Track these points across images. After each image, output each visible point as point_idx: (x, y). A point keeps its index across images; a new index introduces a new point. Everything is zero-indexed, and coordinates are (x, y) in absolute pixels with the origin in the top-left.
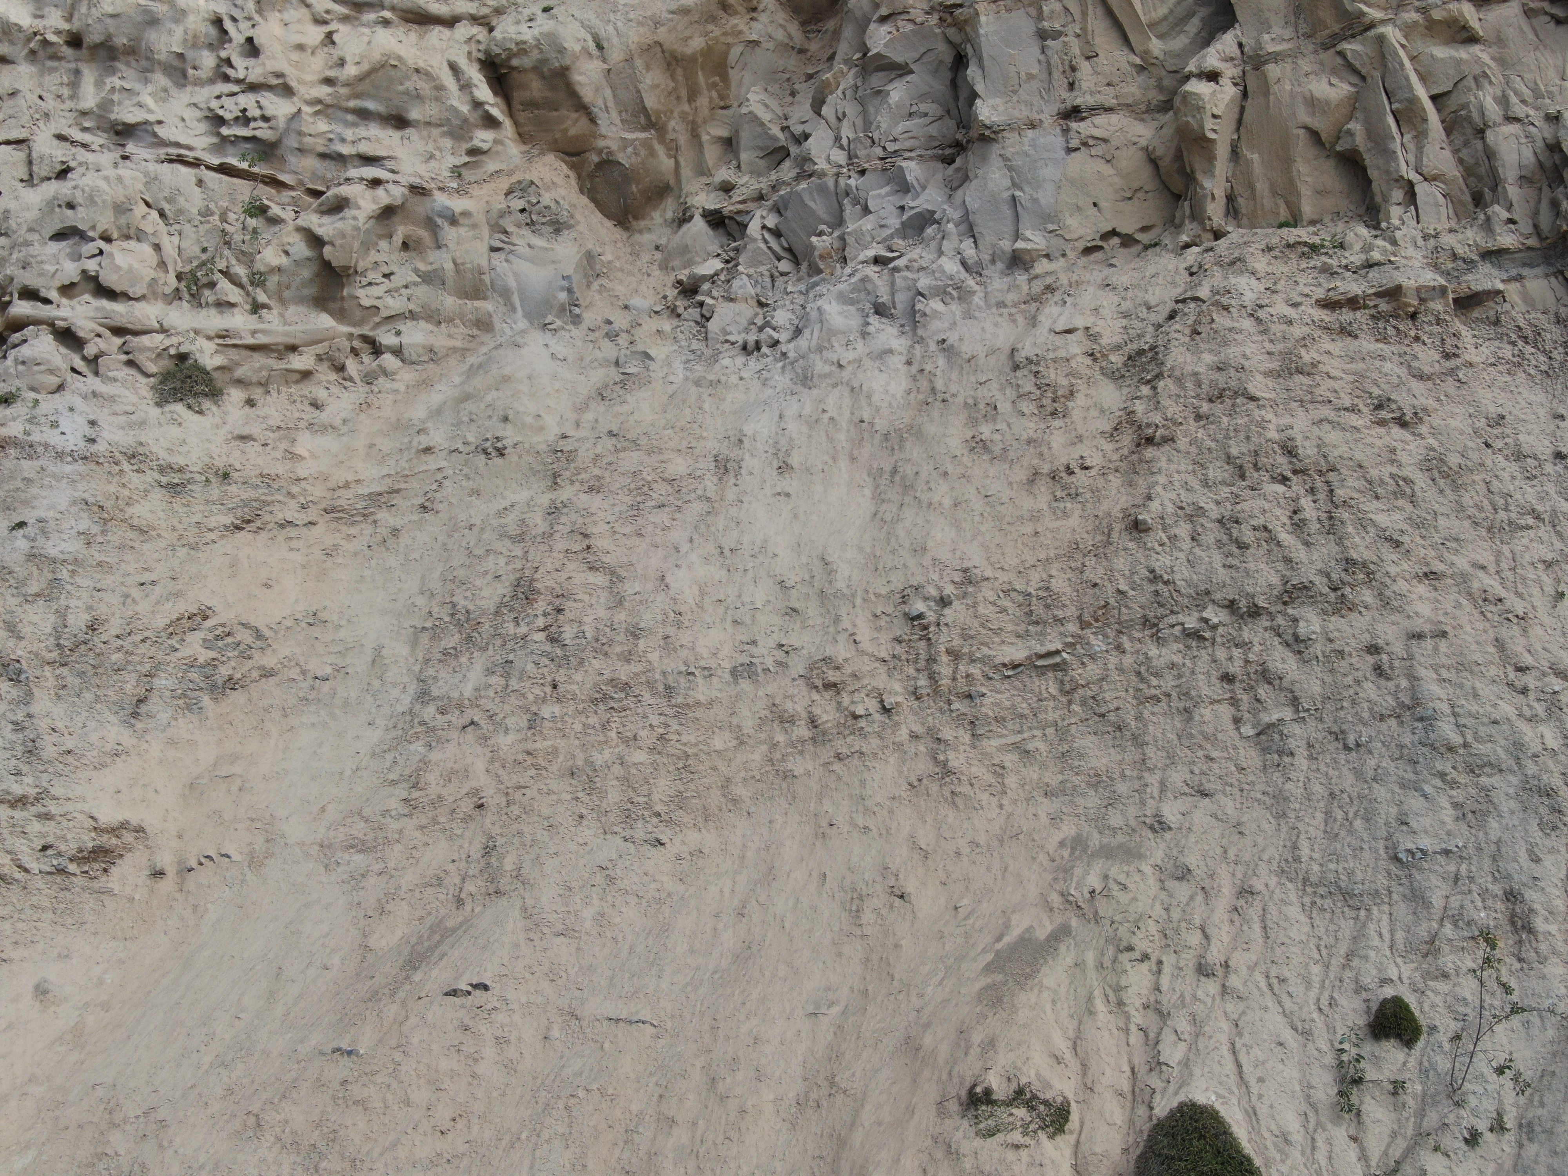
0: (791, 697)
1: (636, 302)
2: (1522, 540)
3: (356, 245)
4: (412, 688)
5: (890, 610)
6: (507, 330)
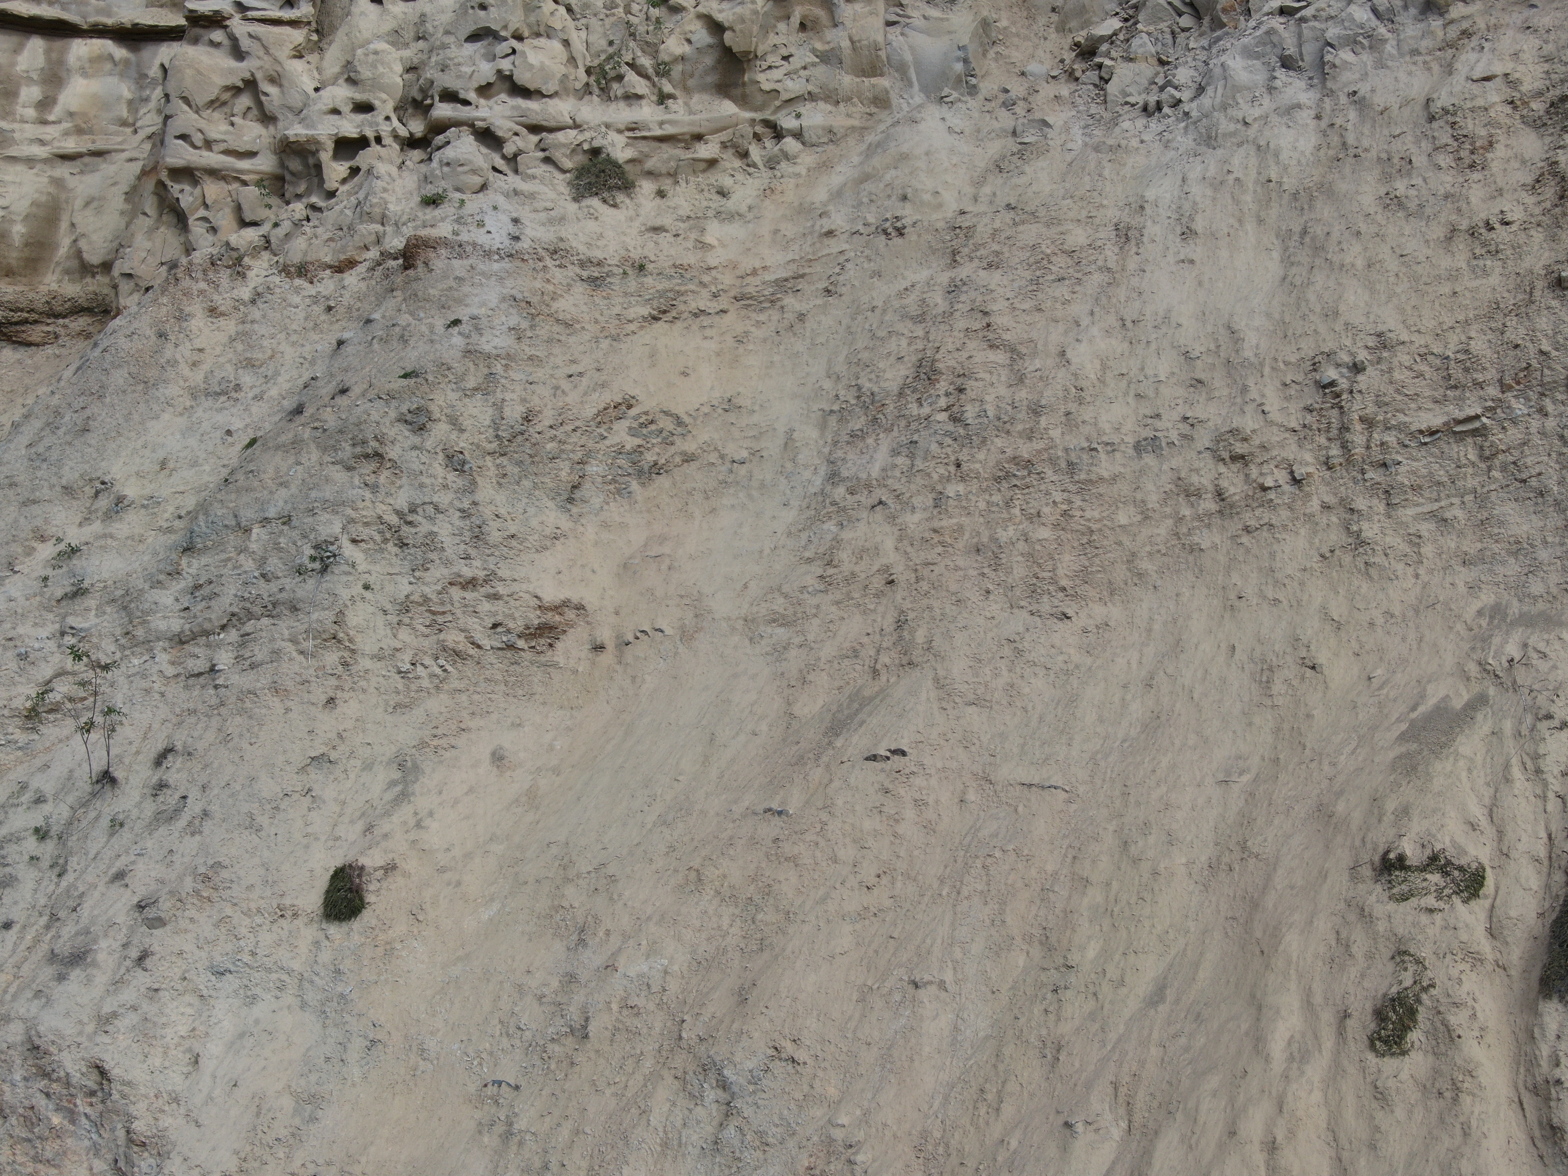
0: (1197, 471)
1: (1033, 67)
3: (755, 29)
4: (823, 470)
5: (1300, 378)
6: (904, 106)
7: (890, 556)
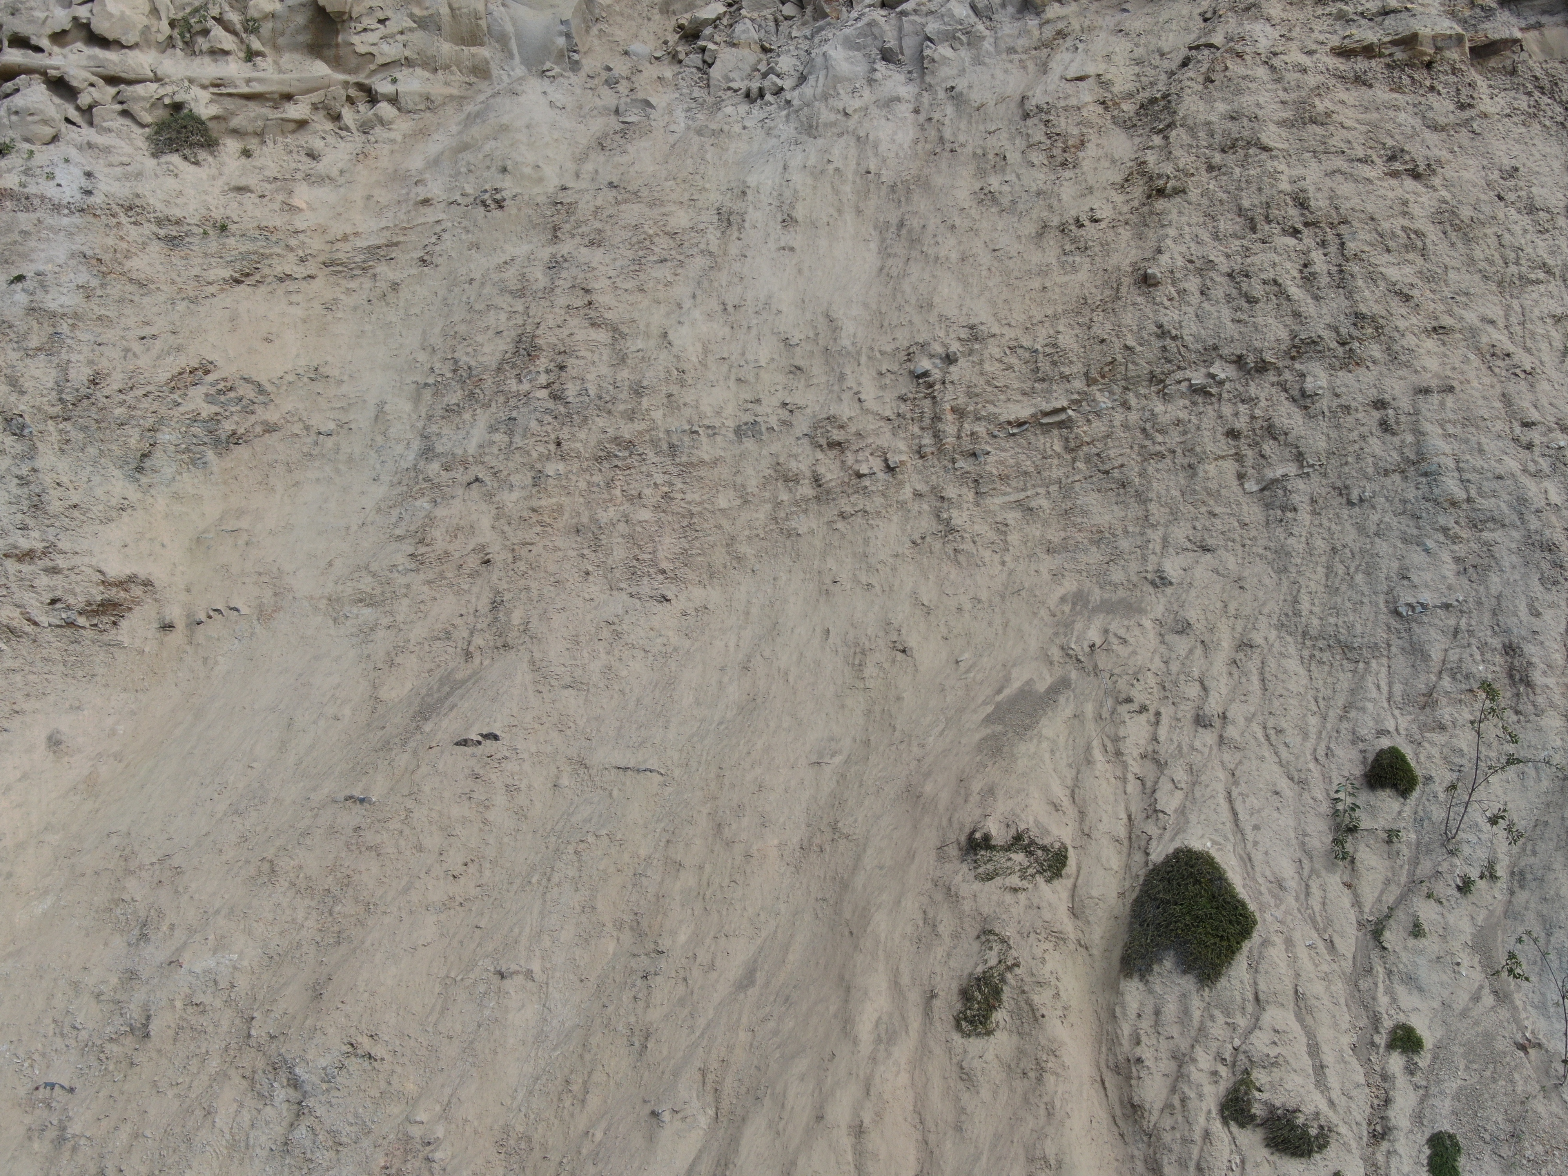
0: (795, 456)
1: (636, 47)
2: (1533, 293)
4: (416, 445)
5: (895, 368)
6: (505, 78)
7: (486, 534)
